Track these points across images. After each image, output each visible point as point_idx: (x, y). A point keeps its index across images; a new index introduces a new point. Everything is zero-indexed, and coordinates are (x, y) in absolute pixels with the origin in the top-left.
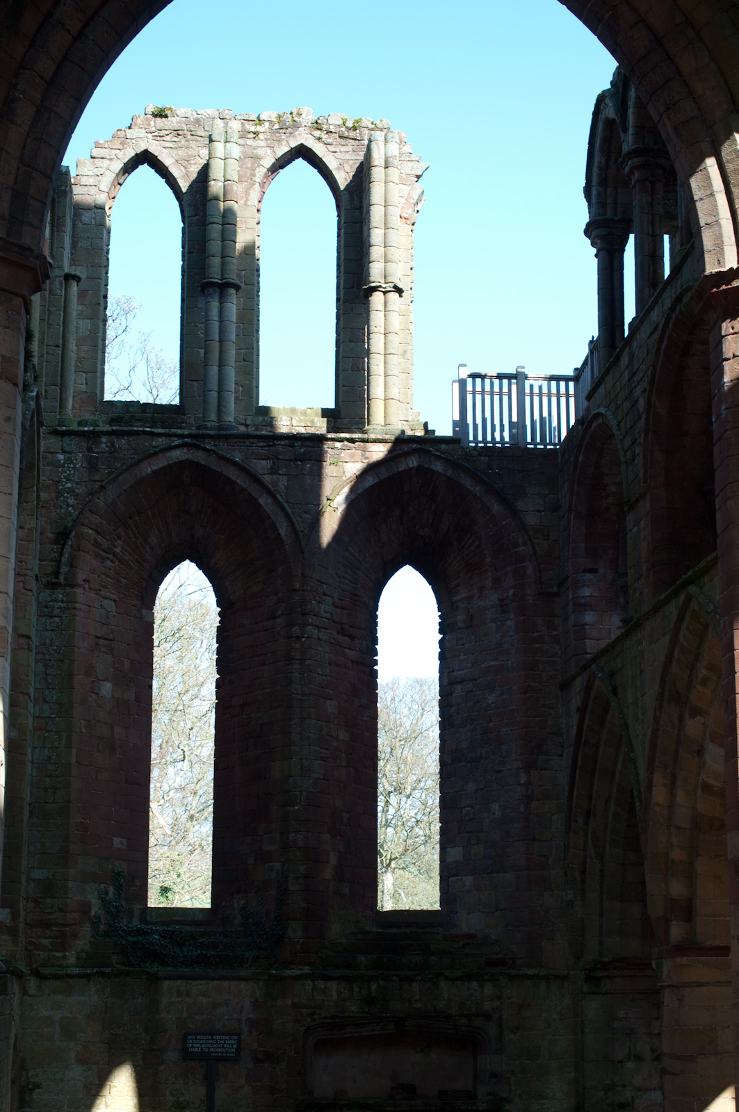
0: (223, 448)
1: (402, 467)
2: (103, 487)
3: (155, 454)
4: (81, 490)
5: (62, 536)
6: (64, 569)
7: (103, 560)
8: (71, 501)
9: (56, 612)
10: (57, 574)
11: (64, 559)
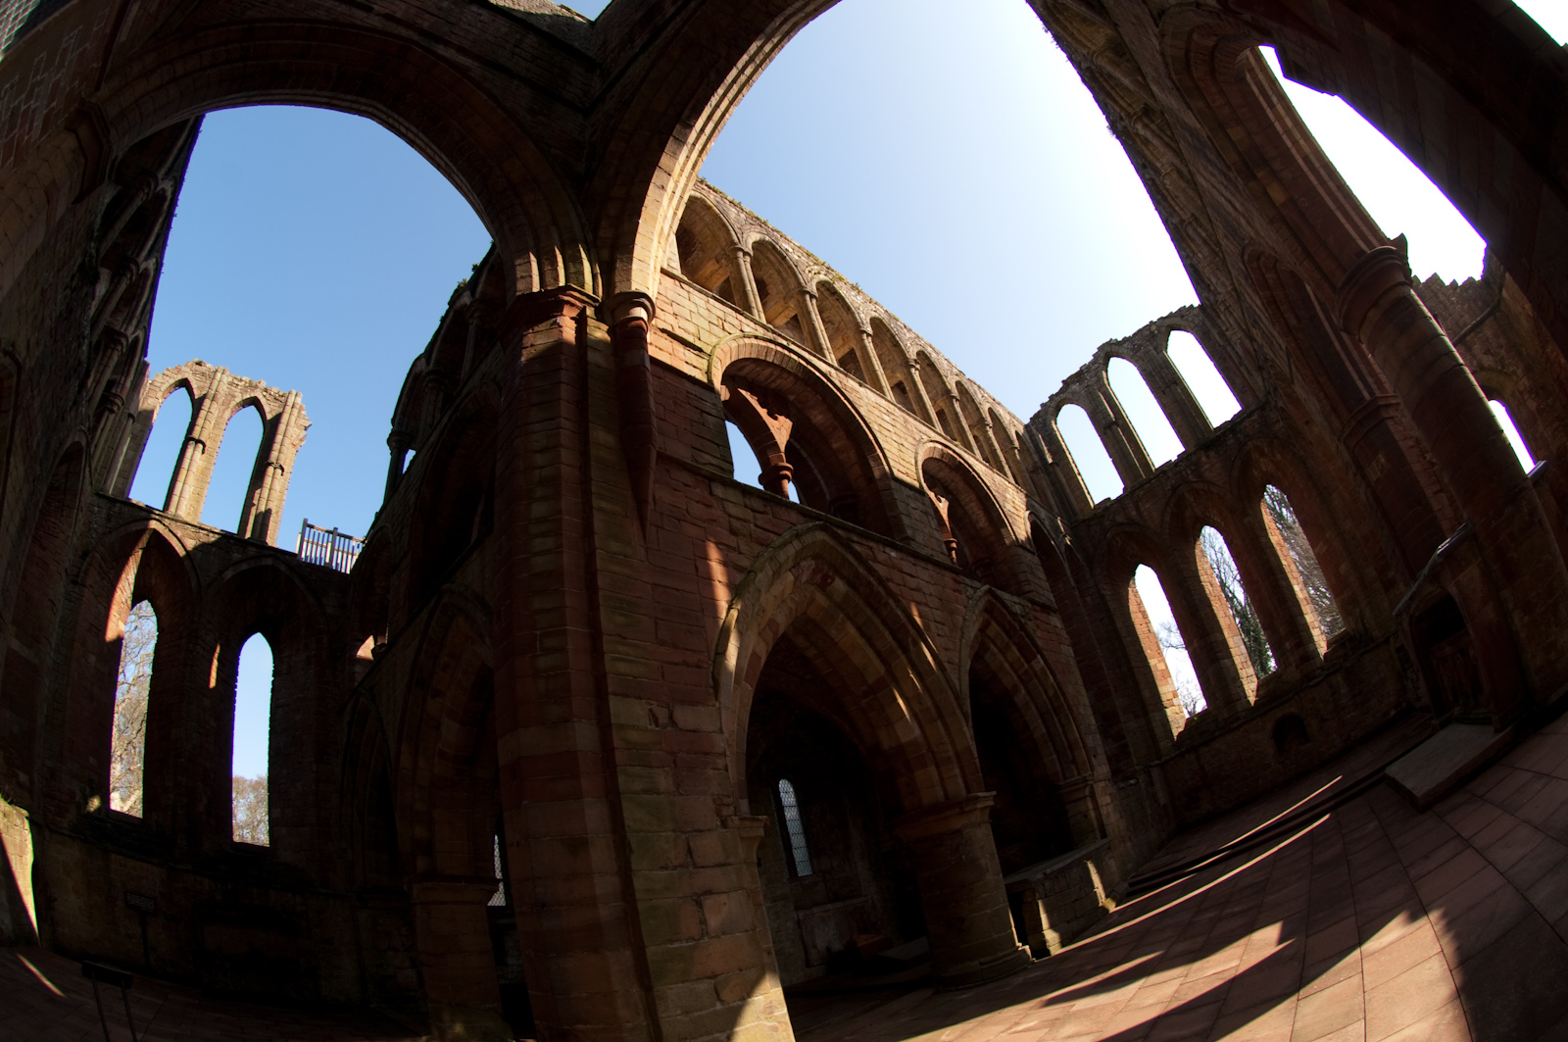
0: (173, 526)
1: (263, 563)
2: (110, 532)
3: (139, 520)
4: (100, 530)
5: (85, 554)
6: (82, 575)
7: (103, 578)
8: (94, 536)
9: (73, 599)
10: (77, 576)
11: (84, 568)
